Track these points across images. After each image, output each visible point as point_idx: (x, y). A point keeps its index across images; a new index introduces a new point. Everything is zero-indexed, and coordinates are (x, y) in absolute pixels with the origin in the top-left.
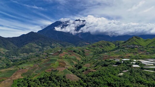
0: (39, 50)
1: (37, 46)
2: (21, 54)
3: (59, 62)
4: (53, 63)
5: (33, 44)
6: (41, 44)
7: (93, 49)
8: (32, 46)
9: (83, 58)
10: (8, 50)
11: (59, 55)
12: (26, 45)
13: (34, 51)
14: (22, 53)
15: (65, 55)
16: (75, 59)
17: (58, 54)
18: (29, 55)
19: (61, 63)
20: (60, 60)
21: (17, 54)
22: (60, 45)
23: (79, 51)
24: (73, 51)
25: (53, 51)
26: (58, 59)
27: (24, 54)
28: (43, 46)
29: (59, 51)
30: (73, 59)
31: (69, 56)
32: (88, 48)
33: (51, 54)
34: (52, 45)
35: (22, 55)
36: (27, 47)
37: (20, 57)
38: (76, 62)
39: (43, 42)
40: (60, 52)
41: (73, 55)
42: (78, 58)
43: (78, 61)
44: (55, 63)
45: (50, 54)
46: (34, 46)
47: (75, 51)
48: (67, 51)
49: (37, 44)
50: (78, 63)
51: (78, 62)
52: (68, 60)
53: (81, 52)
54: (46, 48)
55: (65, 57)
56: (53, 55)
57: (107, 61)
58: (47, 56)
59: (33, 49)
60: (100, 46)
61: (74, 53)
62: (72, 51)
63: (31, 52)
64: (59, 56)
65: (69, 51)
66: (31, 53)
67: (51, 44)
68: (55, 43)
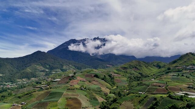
0: (44, 74)
1: (43, 69)
2: (18, 80)
3: (67, 99)
4: (53, 102)
5: (37, 66)
6: (48, 66)
7: (125, 72)
8: (36, 69)
9: (112, 89)
10: (3, 74)
11: (69, 83)
12: (28, 67)
13: (38, 75)
14: (20, 79)
15: (80, 82)
16: (99, 92)
17: (68, 80)
18: (30, 81)
19: (71, 102)
20: (70, 94)
21: (12, 80)
22: (74, 68)
23: (105, 76)
24: (93, 75)
25: (63, 75)
26: (65, 93)
27: (24, 79)
28: (51, 68)
29: (69, 76)
30: (94, 90)
31: (87, 84)
32: (116, 71)
33: (56, 81)
34: (64, 67)
35: (20, 82)
36: (29, 70)
37: (16, 85)
38: (102, 97)
39: (51, 64)
40: (72, 76)
41: (94, 82)
42: (104, 89)
43: (106, 95)
44: (57, 101)
45: (54, 81)
46: (39, 69)
47: (96, 76)
48: (84, 75)
49: (43, 66)
50: (106, 100)
51: (104, 97)
52: (86, 93)
53: (107, 77)
54: (55, 72)
55: (80, 86)
56: (59, 83)
57: (175, 99)
58: (48, 85)
59: (37, 73)
60: (134, 68)
61: (96, 79)
62: (91, 76)
63: (34, 77)
64: (68, 85)
65: (87, 76)
66: (33, 79)
67: (62, 66)
68: (67, 65)
